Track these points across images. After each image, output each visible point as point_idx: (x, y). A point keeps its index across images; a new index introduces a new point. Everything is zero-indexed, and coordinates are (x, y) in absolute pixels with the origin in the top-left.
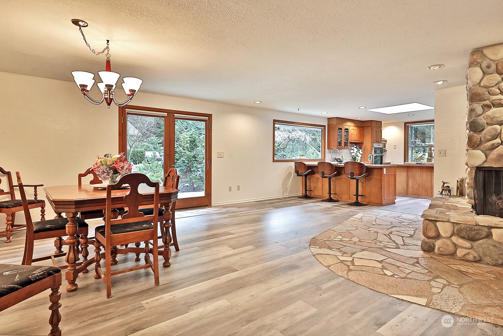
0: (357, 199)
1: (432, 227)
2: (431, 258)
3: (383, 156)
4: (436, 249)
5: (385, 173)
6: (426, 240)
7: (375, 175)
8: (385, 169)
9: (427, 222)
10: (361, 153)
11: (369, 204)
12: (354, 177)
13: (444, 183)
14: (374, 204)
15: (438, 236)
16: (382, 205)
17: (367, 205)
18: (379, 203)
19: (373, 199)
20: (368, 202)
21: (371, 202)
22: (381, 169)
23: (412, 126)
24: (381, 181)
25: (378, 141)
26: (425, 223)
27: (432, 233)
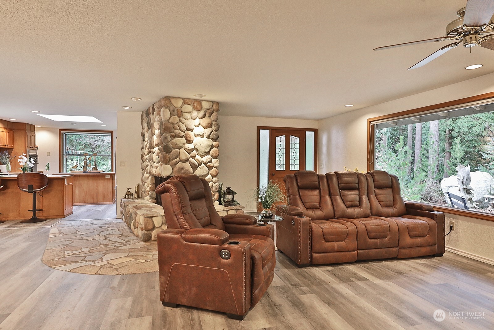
0: (34, 215)
1: (151, 222)
2: (152, 244)
3: (37, 164)
4: (153, 237)
5: (66, 184)
6: (146, 232)
7: (56, 187)
8: (66, 179)
9: (147, 219)
10: (33, 162)
11: (48, 218)
12: (33, 190)
13: (128, 189)
14: (54, 217)
15: (154, 228)
16: (63, 217)
17: (45, 220)
18: (60, 215)
19: (53, 212)
20: (46, 216)
21: (50, 216)
22: (62, 179)
23: (66, 133)
24: (62, 191)
25: (32, 147)
26: (146, 220)
27: (150, 227)
